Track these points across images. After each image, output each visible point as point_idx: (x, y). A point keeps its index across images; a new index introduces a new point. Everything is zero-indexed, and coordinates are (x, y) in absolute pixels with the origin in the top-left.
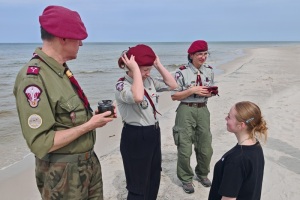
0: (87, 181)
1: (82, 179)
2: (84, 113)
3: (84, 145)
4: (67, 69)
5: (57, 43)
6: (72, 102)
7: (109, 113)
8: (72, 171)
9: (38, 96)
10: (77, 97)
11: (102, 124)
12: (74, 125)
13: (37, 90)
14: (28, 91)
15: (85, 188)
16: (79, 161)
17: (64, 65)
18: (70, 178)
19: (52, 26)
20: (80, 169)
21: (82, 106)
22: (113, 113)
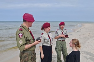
0: (33, 59)
1: (32, 58)
2: (33, 41)
3: (33, 49)
4: (29, 29)
5: (27, 23)
6: (30, 38)
7: (39, 41)
8: (29, 55)
9: (22, 36)
10: (31, 36)
11: (37, 44)
12: (30, 44)
13: (22, 34)
14: (20, 34)
15: (32, 60)
16: (31, 53)
17: (29, 28)
18: (29, 57)
19: (26, 19)
20: (31, 55)
21: (32, 39)
22: (40, 41)
